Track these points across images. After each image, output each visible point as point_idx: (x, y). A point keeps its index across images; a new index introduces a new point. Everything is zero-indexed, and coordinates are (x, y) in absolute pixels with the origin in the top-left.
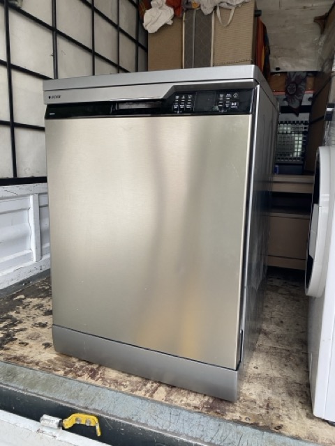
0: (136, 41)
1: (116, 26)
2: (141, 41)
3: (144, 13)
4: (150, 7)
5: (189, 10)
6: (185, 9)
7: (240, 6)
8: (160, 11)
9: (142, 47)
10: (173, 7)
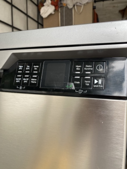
0: (37, 22)
1: (26, 14)
2: (40, 21)
3: (40, 9)
4: (43, 6)
5: (62, 7)
6: (60, 6)
7: (86, 4)
8: (48, 8)
9: (40, 24)
10: (54, 5)
